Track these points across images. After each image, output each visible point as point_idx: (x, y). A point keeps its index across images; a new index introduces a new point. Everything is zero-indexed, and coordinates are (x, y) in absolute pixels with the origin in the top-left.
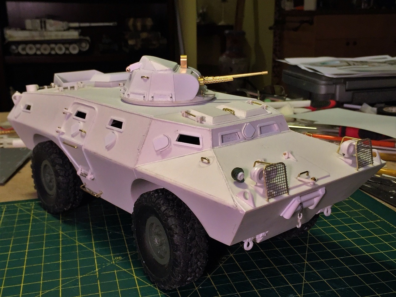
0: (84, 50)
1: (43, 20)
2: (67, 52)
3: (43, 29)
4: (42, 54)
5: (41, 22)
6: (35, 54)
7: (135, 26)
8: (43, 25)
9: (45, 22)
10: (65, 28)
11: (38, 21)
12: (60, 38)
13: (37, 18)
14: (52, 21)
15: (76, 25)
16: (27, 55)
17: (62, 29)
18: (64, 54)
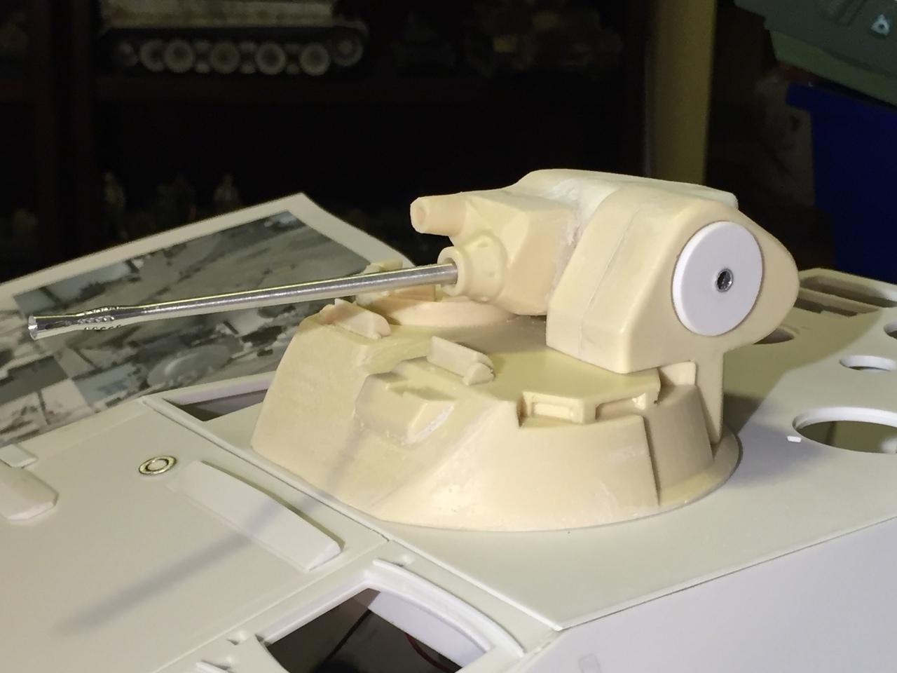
0: (347, 63)
2: (293, 69)
4: (213, 74)
6: (192, 72)
12: (272, 22)
16: (167, 72)
18: (283, 74)
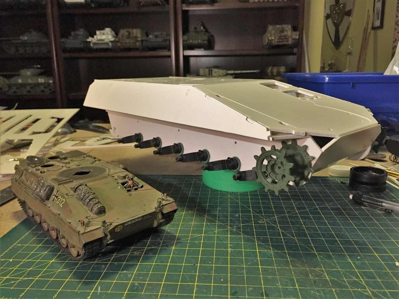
1: (211, 69)
3: (210, 75)
5: (209, 70)
7: (272, 72)
8: (210, 72)
9: (212, 70)
10: (224, 74)
11: (208, 70)
13: (207, 68)
14: (216, 70)
15: (232, 72)
17: (223, 75)
